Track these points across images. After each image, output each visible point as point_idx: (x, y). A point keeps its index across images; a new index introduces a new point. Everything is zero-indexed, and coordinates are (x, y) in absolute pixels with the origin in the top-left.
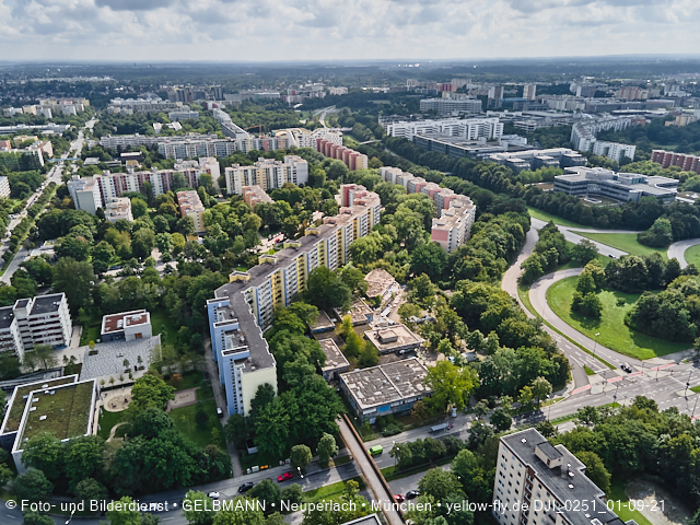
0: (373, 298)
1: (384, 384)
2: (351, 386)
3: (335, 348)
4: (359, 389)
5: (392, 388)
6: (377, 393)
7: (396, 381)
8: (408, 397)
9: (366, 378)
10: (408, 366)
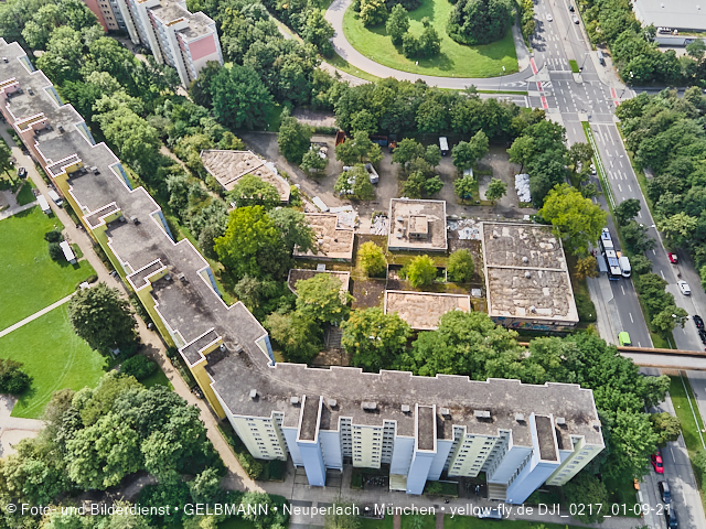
0: (291, 197)
1: (529, 278)
2: (521, 313)
3: (416, 297)
4: (532, 308)
5: (540, 273)
6: (546, 292)
7: (527, 262)
8: (564, 266)
9: (506, 290)
10: (495, 237)
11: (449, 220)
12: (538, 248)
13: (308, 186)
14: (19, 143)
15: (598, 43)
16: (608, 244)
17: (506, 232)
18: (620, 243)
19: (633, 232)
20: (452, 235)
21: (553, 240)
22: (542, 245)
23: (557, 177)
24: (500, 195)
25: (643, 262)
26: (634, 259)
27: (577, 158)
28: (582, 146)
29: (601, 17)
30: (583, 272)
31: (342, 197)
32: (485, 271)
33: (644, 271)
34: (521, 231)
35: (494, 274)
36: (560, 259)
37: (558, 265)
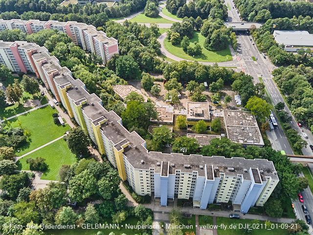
1: (243, 130)
2: (241, 142)
4: (246, 140)
5: (247, 128)
6: (251, 135)
7: (242, 124)
8: (257, 125)
9: (235, 134)
10: (229, 116)
11: (210, 110)
12: (246, 119)
13: (153, 99)
14: (42, 83)
15: (262, 51)
16: (273, 118)
17: (233, 114)
18: (278, 119)
19: (283, 114)
20: (211, 115)
21: (252, 117)
22: (247, 118)
23: (252, 94)
24: (229, 102)
25: (288, 125)
26: (284, 124)
27: (258, 89)
28: (260, 84)
29: (263, 42)
30: (264, 128)
31: (167, 103)
32: (226, 127)
33: (289, 128)
34: (239, 113)
35: (230, 128)
36: (255, 123)
37: (254, 125)
